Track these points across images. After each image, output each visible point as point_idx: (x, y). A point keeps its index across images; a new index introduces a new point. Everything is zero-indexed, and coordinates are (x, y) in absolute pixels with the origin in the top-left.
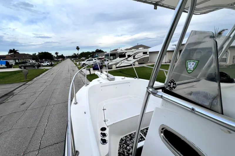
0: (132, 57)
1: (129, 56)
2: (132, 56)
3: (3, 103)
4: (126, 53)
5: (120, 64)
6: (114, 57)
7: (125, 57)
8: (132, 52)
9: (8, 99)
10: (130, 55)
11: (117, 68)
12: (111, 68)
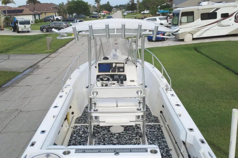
0: (233, 18)
1: (225, 16)
2: (232, 15)
3: (30, 74)
4: (217, 9)
5: (202, 33)
6: (191, 17)
7: (216, 18)
8: (232, 8)
9: (34, 71)
10: (228, 14)
11: (194, 39)
12: (183, 40)
